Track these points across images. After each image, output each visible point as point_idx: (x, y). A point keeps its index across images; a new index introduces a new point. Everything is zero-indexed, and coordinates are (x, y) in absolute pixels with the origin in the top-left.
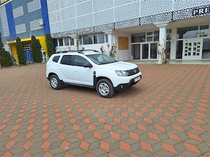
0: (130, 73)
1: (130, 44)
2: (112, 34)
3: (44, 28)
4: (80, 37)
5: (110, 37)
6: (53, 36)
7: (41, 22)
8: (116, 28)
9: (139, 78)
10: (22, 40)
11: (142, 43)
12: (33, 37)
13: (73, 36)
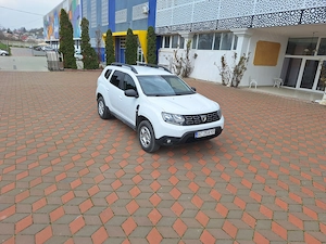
0: (190, 120)
1: (282, 56)
2: (245, 36)
3: (149, 18)
4: (195, 37)
5: (241, 40)
6: (157, 32)
7: (146, 8)
8: (255, 24)
9: (213, 132)
10: (114, 34)
11: (305, 58)
12: (130, 31)
13: (185, 34)
